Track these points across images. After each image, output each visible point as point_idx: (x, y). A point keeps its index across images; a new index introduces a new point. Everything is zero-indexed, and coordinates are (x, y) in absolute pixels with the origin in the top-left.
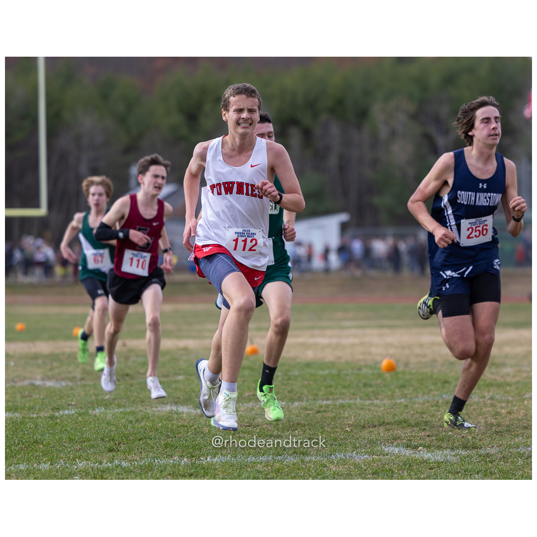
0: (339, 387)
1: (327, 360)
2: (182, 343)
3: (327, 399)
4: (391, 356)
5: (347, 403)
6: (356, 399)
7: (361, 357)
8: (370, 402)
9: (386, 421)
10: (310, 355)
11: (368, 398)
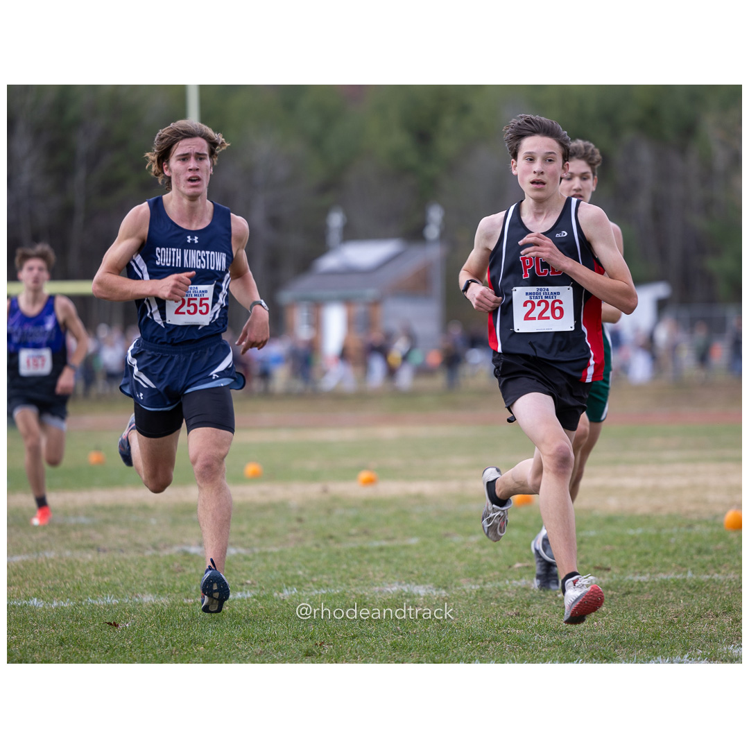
0: (660, 554)
1: (640, 512)
2: (415, 487)
3: (641, 573)
5: (672, 580)
6: (686, 572)
7: (692, 507)
8: (708, 577)
10: (612, 504)
11: (704, 570)
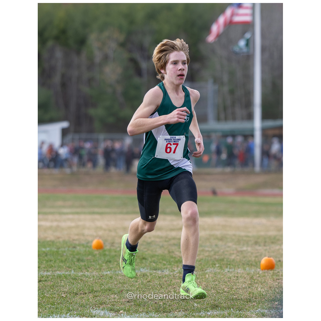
0: (58, 261)
3: (48, 271)
4: (100, 237)
6: (71, 271)
7: (76, 237)
8: (82, 273)
9: (95, 289)
11: (80, 270)
